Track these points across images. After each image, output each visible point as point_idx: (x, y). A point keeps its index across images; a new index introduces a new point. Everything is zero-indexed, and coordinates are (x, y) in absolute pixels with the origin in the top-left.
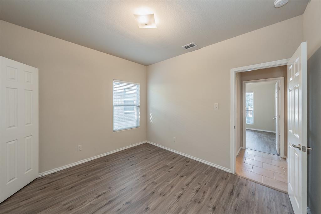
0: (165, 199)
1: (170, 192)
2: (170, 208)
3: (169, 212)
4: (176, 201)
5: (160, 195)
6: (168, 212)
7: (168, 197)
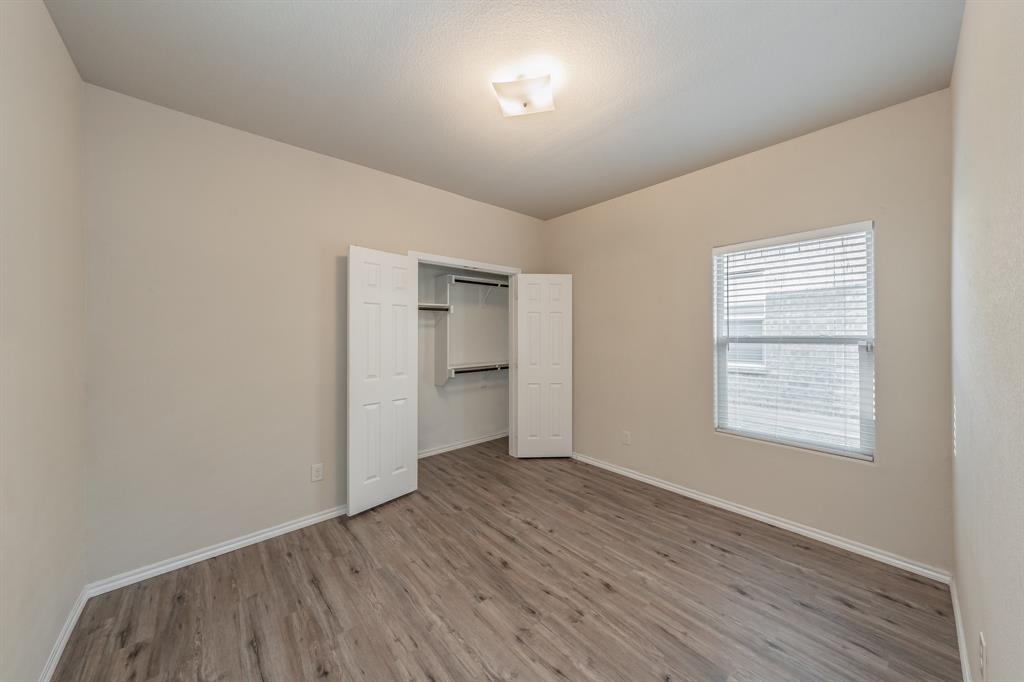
0: (503, 639)
1: (534, 661)
2: (469, 650)
3: (458, 646)
4: (491, 674)
5: (523, 630)
6: (460, 643)
7: (510, 650)
